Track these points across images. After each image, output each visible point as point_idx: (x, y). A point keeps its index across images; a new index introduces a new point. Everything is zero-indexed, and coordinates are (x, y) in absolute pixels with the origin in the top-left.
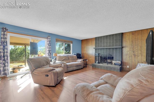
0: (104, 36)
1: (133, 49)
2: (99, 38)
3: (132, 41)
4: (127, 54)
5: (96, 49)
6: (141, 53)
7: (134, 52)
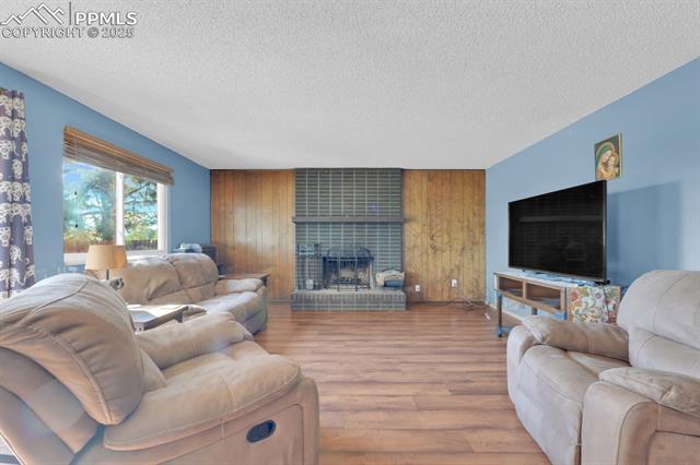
0: (337, 171)
1: (431, 229)
2: (313, 172)
3: (429, 204)
4: (415, 246)
5: (298, 224)
6: (449, 242)
7: (432, 238)
